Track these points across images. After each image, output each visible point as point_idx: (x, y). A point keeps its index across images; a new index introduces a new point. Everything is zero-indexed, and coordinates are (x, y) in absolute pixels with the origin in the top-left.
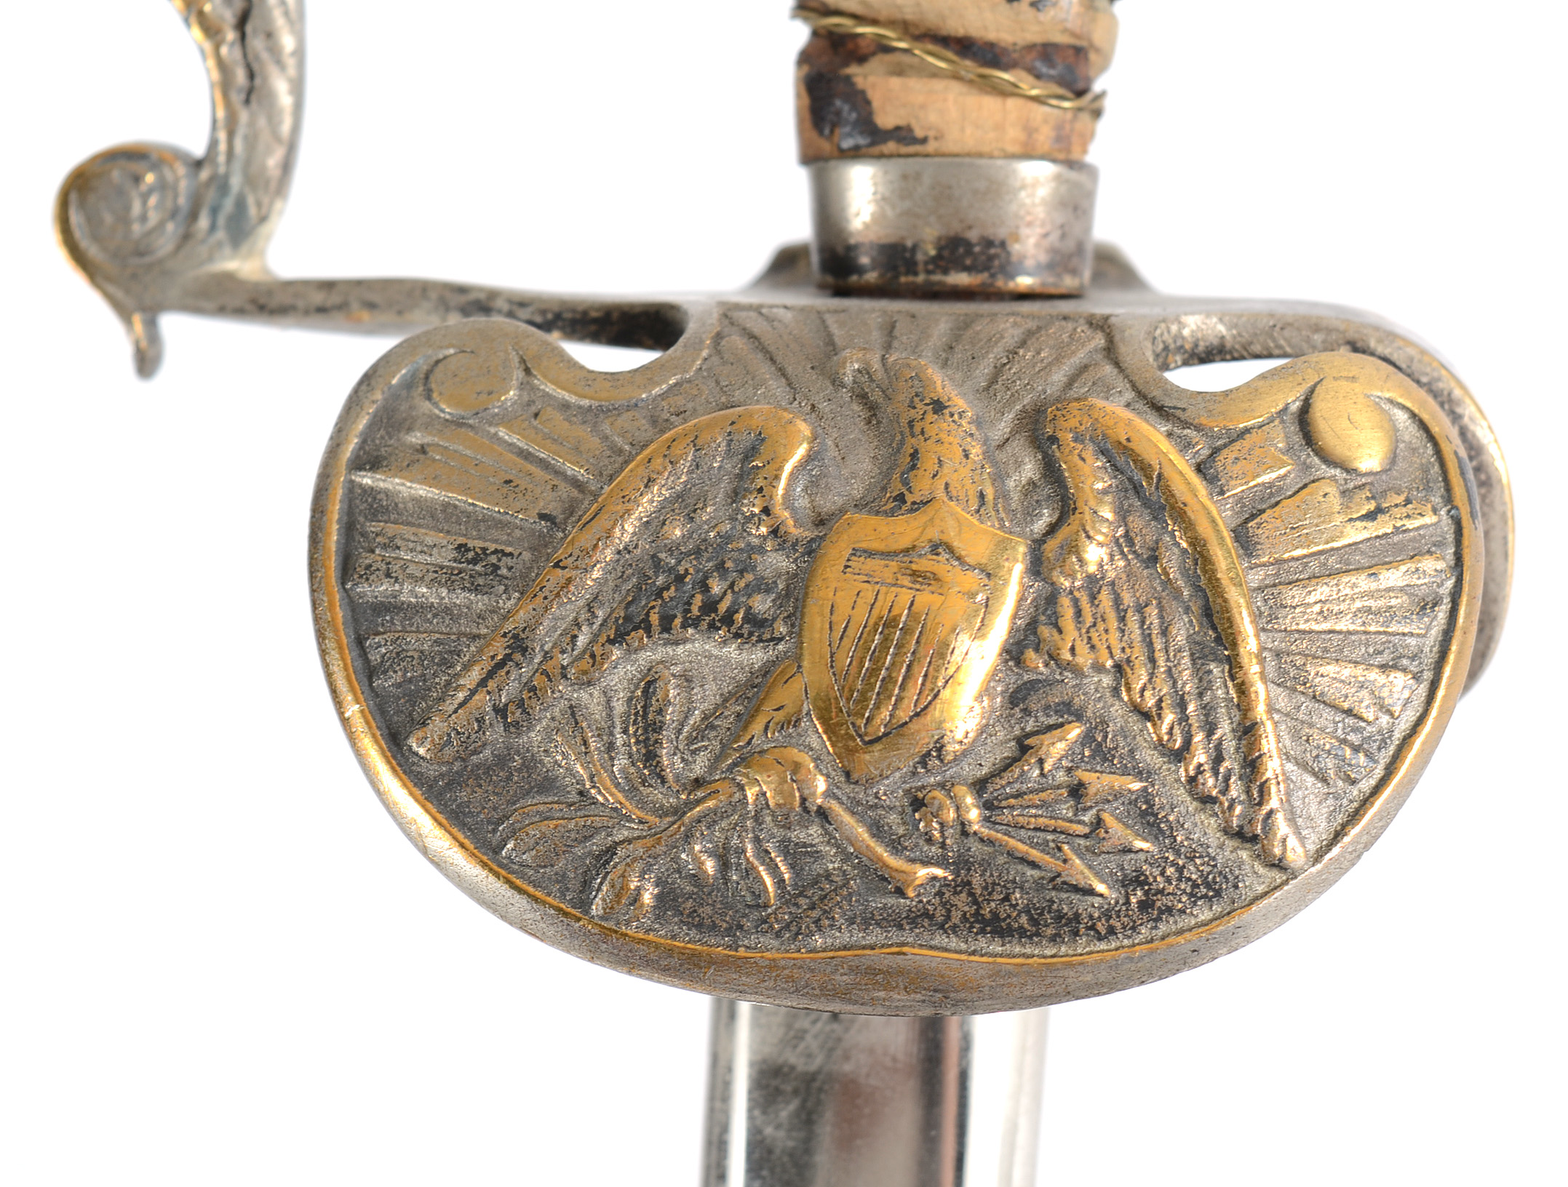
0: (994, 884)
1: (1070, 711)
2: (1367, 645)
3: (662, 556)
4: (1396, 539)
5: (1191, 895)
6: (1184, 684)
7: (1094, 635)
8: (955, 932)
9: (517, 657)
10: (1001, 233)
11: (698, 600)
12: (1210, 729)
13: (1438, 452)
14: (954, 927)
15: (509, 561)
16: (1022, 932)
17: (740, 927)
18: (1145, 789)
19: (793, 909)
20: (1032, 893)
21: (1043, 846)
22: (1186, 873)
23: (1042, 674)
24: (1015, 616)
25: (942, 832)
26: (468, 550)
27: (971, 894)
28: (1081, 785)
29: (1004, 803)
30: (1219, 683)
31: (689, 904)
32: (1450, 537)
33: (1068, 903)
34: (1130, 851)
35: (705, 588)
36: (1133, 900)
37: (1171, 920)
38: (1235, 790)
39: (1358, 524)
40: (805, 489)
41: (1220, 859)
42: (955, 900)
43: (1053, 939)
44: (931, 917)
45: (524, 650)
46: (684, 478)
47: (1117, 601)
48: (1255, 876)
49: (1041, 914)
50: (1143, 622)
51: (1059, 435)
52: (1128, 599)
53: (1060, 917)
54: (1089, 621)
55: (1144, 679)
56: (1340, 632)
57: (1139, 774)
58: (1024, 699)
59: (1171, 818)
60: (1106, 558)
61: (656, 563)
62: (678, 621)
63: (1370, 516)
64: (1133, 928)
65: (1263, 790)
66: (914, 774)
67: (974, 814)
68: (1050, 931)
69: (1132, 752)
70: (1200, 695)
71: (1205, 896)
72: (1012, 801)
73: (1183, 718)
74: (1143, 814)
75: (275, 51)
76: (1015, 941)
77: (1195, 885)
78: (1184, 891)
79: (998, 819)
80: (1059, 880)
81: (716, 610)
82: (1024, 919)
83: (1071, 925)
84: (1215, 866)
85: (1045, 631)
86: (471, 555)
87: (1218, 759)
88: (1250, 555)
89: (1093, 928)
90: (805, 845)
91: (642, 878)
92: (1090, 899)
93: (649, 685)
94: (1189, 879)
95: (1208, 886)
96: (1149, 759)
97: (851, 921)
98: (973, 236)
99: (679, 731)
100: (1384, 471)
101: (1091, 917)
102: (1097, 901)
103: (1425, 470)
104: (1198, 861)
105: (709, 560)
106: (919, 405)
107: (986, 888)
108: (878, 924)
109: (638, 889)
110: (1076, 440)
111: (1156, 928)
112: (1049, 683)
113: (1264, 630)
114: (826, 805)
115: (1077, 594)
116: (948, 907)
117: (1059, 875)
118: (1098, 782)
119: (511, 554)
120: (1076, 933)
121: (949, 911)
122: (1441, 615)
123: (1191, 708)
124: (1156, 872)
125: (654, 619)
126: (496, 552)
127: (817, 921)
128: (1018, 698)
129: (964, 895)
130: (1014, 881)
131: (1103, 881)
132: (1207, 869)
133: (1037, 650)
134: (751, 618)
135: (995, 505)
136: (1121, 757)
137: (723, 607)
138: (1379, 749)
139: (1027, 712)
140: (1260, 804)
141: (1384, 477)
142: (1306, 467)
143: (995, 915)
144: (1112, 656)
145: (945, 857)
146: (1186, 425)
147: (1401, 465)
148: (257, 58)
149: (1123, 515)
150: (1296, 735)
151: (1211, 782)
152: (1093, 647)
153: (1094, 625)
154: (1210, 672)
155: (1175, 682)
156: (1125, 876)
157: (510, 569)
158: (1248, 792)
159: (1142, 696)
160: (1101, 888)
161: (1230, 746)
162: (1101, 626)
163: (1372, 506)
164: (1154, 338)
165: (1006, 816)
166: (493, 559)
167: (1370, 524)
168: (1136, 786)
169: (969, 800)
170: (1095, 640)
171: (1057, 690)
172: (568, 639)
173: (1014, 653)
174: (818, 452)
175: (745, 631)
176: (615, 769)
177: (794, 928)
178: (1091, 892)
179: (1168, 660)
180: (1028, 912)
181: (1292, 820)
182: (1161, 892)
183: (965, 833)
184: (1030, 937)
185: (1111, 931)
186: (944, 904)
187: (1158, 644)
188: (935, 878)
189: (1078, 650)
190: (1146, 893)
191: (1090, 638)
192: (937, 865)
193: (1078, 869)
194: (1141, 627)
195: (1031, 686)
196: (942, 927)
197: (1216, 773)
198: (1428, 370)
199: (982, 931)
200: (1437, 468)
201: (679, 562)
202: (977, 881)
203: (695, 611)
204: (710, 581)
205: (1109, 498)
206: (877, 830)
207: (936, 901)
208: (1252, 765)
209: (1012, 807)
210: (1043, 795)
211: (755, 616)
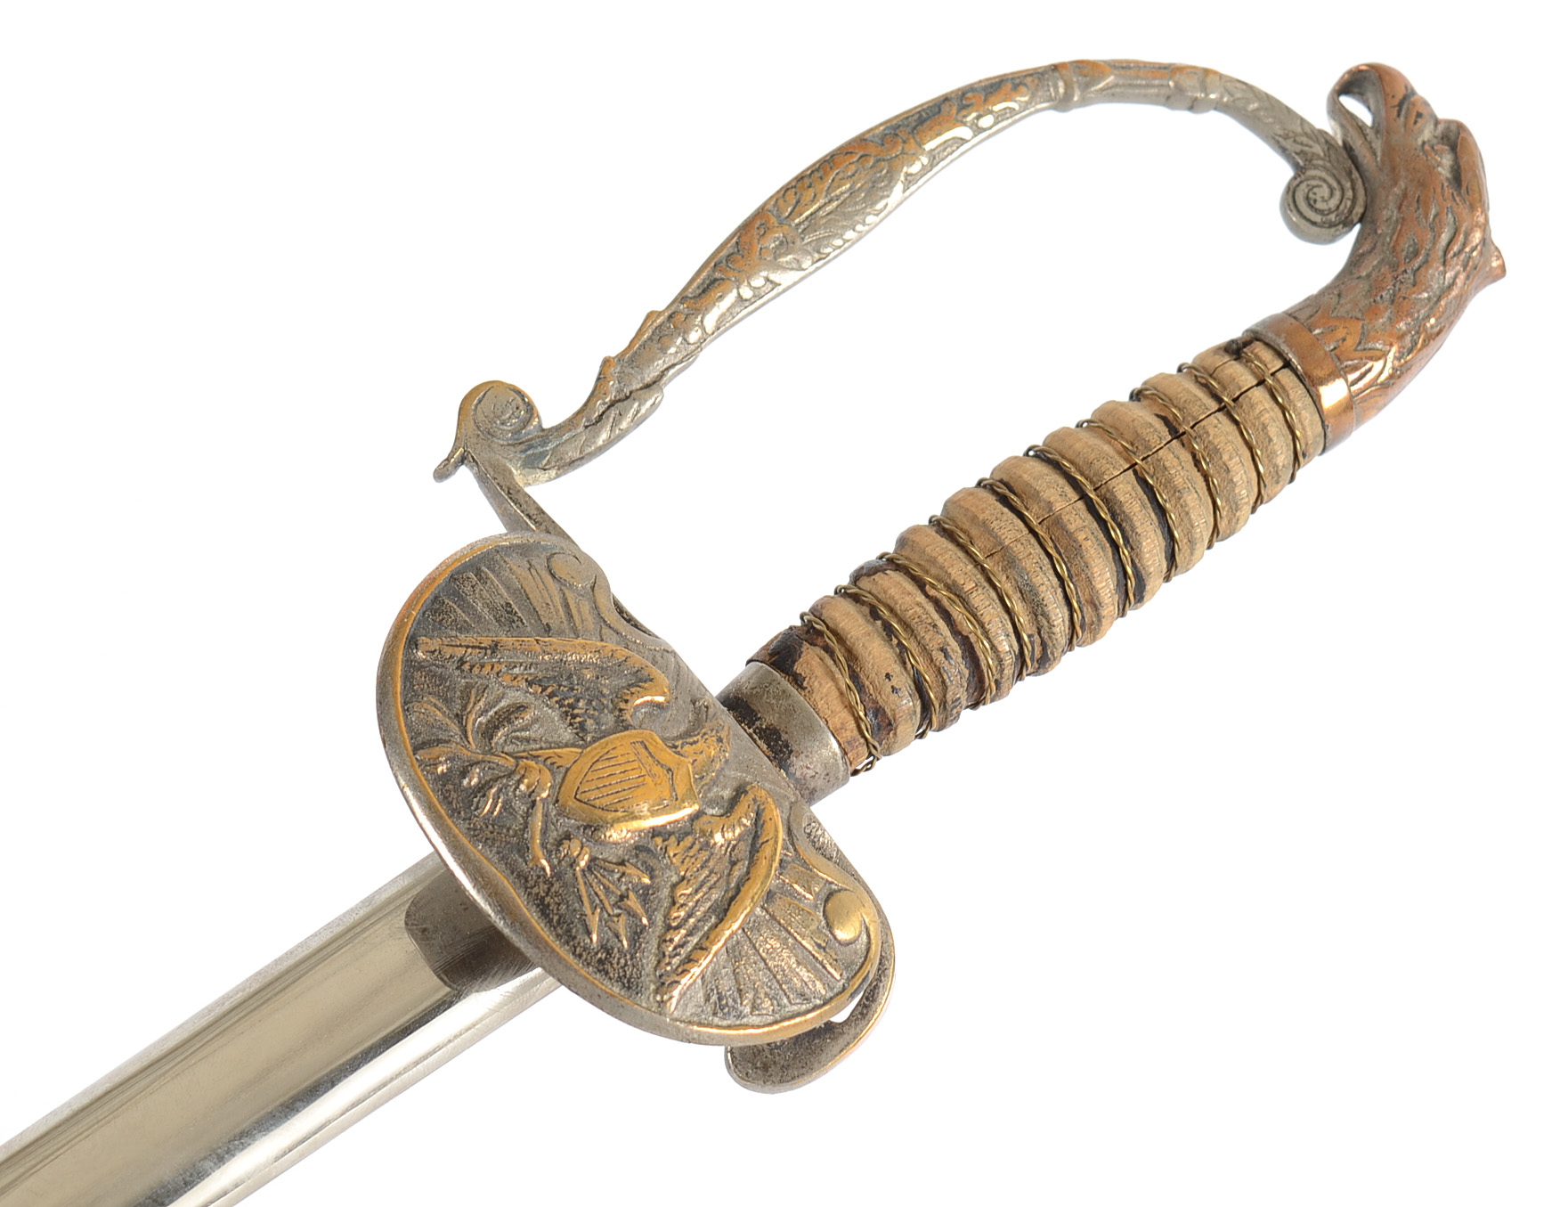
0: (560, 895)
1: (651, 872)
2: (769, 981)
3: (574, 677)
4: (818, 965)
5: (619, 977)
6: (698, 911)
7: (688, 859)
8: (528, 895)
9: (489, 652)
10: (795, 748)
11: (571, 701)
12: (690, 934)
13: (863, 964)
14: (530, 894)
15: (520, 624)
16: (551, 921)
17: (459, 813)
18: (645, 926)
19: (484, 827)
20: (569, 912)
21: (592, 902)
22: (626, 968)
23: (656, 850)
24: (670, 823)
25: (565, 856)
26: (510, 607)
27: (549, 889)
28: (628, 897)
29: (595, 872)
30: (710, 924)
31: (451, 787)
32: (836, 991)
33: (577, 929)
34: (618, 937)
35: (578, 700)
36: (599, 955)
37: (604, 977)
38: (676, 961)
39: (812, 942)
40: (645, 713)
41: (643, 978)
42: (541, 885)
43: (558, 936)
44: (526, 881)
45: (493, 652)
46: (610, 664)
47: (707, 861)
48: (647, 999)
49: (564, 923)
50: (708, 876)
51: (750, 792)
52: (711, 864)
53: (569, 931)
54: (691, 854)
55: (688, 892)
56: (766, 964)
57: (649, 919)
58: (640, 851)
59: (643, 945)
60: (719, 844)
61: (570, 677)
62: (556, 699)
63: (819, 946)
64: (588, 964)
65: (685, 972)
66: (578, 828)
67: (583, 864)
68: (560, 931)
69: (656, 909)
70: (699, 921)
71: (624, 984)
72: (599, 875)
73: (686, 920)
74: (636, 933)
75: (616, 423)
76: (545, 921)
77: (625, 976)
78: (619, 973)
79: (587, 875)
80: (584, 917)
81: (573, 710)
82: (556, 918)
83: (568, 938)
84: (638, 978)
85: (673, 839)
86: (509, 609)
87: (682, 946)
88: (767, 902)
89: (575, 948)
90: (514, 810)
91: (446, 760)
92: (586, 937)
93: (521, 708)
94: (625, 971)
95: (629, 982)
96: (658, 919)
97: (498, 853)
98: (784, 737)
99: (515, 731)
100: (839, 942)
101: (579, 943)
102: (588, 941)
103: (852, 963)
104: (635, 970)
105: (589, 695)
106: (714, 732)
107: (556, 893)
108: (506, 864)
109: (441, 762)
110: (753, 800)
111: (596, 973)
112: (655, 856)
113: (743, 930)
114: (538, 803)
115: (697, 842)
116: (536, 884)
117: (586, 915)
118: (633, 902)
119: (523, 624)
120: (567, 943)
121: (535, 886)
122: (804, 1007)
123: (692, 920)
124: (617, 956)
125: (550, 690)
126: (518, 617)
127: (487, 839)
128: (639, 849)
129: (546, 886)
130: (568, 902)
131: (598, 935)
132: (635, 976)
133: (664, 841)
134: (582, 725)
135: (703, 785)
136: (650, 907)
137: (576, 711)
138: (734, 1016)
139: (637, 856)
140: (678, 975)
141: (837, 945)
142: (816, 906)
143: (549, 905)
144: (686, 872)
145: (555, 867)
146: (793, 844)
147: (846, 949)
148: (608, 417)
149: (740, 838)
150: (714, 974)
151: (670, 949)
152: (683, 862)
153: (691, 857)
154: (711, 918)
155: (696, 906)
156: (606, 944)
157: (517, 627)
158: (679, 966)
159: (680, 896)
160: (595, 937)
161: (689, 947)
162: (693, 860)
163: (824, 945)
164: (810, 824)
165: (591, 878)
166: (516, 619)
167: (816, 948)
168: (645, 921)
169: (586, 857)
170: (686, 861)
171: (655, 861)
172: (513, 665)
173: (655, 832)
174: (663, 708)
175: (575, 726)
176: (479, 720)
177: (476, 833)
178: (589, 933)
179: (702, 897)
180: (560, 917)
181: (682, 995)
182: (612, 964)
183: (571, 866)
184: (551, 926)
185: (580, 956)
186: (536, 882)
187: (704, 889)
188: (544, 869)
189: (677, 857)
190: (606, 958)
191: (685, 859)
192: (550, 866)
193: (594, 921)
194: (705, 878)
195: (648, 851)
196: (526, 888)
197: (675, 949)
198: (888, 953)
199: (538, 906)
200: (857, 968)
201: (578, 684)
202: (556, 886)
203: (566, 702)
204: (581, 700)
205: (743, 829)
206: (544, 832)
207: (535, 878)
208: (689, 960)
209: (596, 877)
210: (611, 886)
211: (584, 725)
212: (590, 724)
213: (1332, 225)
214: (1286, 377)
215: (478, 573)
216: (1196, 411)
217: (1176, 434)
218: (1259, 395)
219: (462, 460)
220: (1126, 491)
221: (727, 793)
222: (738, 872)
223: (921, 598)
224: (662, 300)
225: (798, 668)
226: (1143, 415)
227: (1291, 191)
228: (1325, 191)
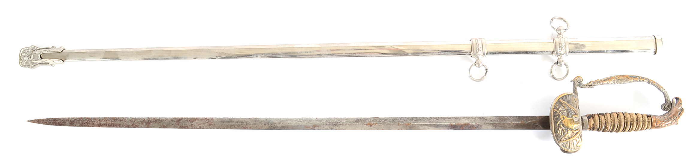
21: (559, 131)
25: (560, 126)
28: (562, 132)
34: (560, 135)
41: (559, 140)
48: (558, 142)
49: (556, 131)
59: (561, 137)
66: (562, 124)
71: (557, 139)
79: (561, 128)
86: (569, 101)
92: (557, 133)
104: (559, 138)
126: (570, 103)
148: (588, 86)
151: (563, 139)
156: (558, 135)
161: (565, 140)
168: (563, 135)
182: (557, 137)
212: (569, 116)
213: (665, 110)
214: (650, 122)
215: (569, 96)
216: (640, 120)
217: (637, 121)
218: (647, 122)
219: (573, 81)
220: (629, 123)
221: (576, 129)
222: (573, 136)
223: (604, 121)
224: (600, 78)
225: (589, 120)
226: (635, 117)
227: (664, 104)
228: (667, 107)
